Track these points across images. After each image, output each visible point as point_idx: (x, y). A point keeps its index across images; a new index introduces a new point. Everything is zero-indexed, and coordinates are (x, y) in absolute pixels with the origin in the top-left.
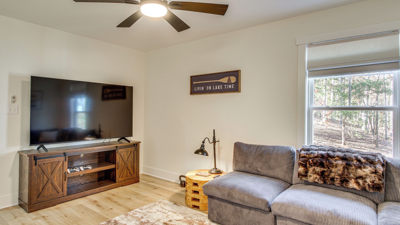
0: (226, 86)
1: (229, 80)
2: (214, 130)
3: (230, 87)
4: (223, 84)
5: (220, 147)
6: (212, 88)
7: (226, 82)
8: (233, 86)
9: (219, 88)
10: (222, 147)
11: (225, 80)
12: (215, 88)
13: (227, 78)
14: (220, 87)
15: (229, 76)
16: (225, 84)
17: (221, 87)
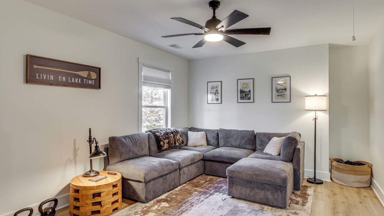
0: (86, 81)
1: (89, 75)
2: (90, 129)
3: (90, 82)
4: (83, 78)
5: (77, 149)
6: (67, 79)
7: (86, 76)
8: (93, 82)
9: (76, 81)
10: (79, 148)
11: (84, 74)
12: (71, 80)
13: (87, 73)
14: (78, 81)
15: (89, 71)
16: (85, 78)
17: (80, 81)
